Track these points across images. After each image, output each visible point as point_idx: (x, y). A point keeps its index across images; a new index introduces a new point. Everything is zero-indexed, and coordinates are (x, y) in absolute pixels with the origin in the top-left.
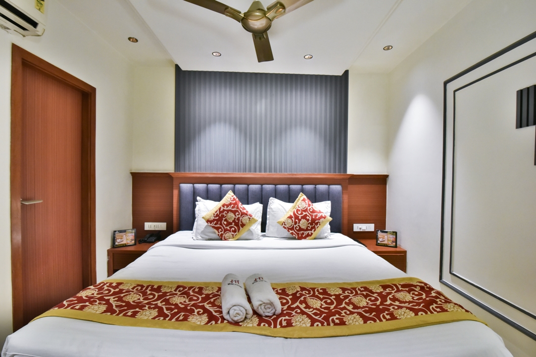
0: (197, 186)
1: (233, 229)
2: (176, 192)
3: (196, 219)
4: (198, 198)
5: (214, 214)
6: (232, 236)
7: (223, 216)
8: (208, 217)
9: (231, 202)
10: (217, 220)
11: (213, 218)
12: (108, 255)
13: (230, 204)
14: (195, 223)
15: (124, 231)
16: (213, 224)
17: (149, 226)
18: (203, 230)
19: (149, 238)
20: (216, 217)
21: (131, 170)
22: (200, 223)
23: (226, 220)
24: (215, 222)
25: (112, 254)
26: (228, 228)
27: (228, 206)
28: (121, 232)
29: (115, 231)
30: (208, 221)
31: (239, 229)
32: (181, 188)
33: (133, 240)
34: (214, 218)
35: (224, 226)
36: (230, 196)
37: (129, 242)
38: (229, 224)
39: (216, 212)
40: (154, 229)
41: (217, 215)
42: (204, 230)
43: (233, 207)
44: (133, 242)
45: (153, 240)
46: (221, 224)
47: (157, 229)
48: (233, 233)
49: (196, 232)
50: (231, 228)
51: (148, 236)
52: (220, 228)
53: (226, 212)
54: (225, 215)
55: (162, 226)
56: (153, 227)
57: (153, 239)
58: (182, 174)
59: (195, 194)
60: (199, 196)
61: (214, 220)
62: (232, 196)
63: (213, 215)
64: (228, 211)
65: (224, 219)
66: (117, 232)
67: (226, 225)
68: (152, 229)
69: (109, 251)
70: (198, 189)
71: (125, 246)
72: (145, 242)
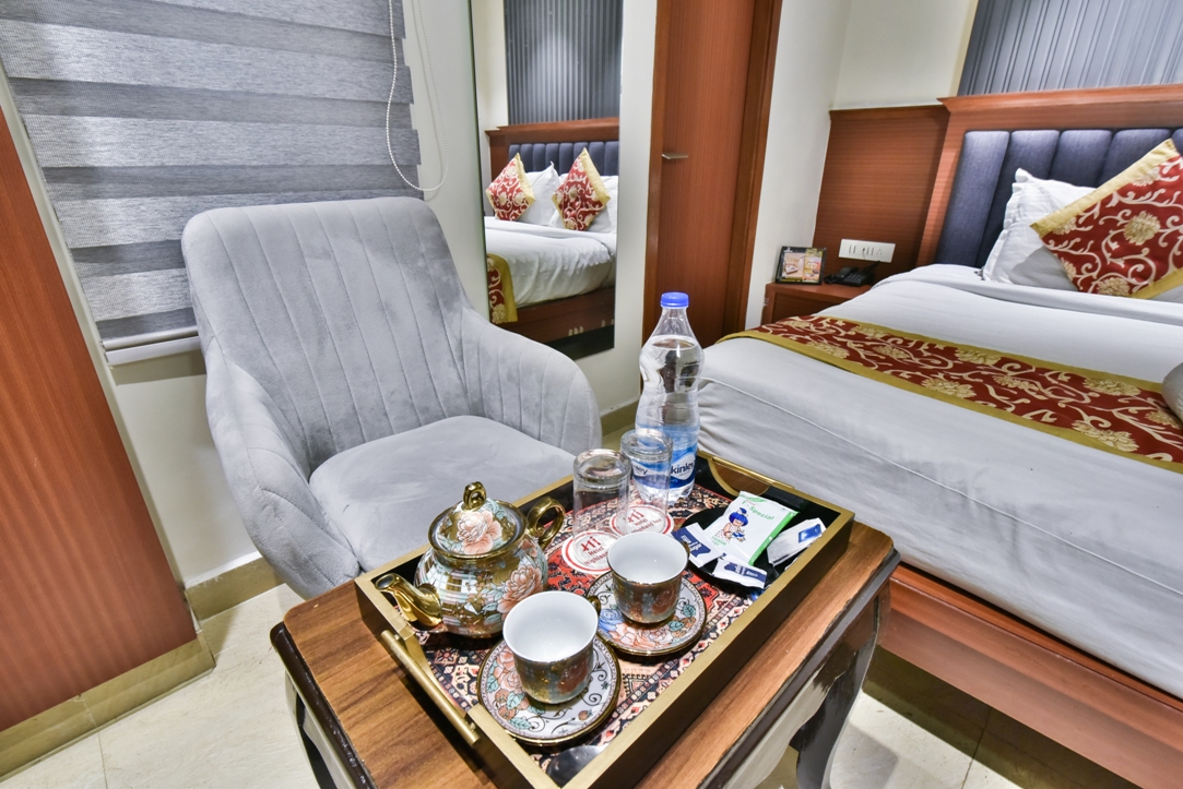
0: (1022, 136)
1: (1140, 267)
2: (948, 158)
3: (1004, 232)
4: (1020, 173)
5: (1079, 217)
6: (1127, 288)
7: (1112, 224)
8: (1051, 226)
9: (1159, 178)
10: (1086, 237)
11: (1069, 227)
12: (766, 295)
13: (1155, 186)
14: (999, 243)
15: (802, 250)
16: (1064, 247)
17: (850, 249)
18: (1021, 261)
19: (848, 274)
20: (1085, 224)
21: (831, 105)
22: (1018, 240)
23: (1119, 238)
24: (1078, 240)
25: (773, 295)
26: (1121, 263)
27: (1140, 192)
28: (795, 250)
29: (784, 248)
30: (1050, 237)
31: (1162, 271)
32: (969, 144)
33: (815, 272)
34: (1074, 228)
35: (1108, 255)
36: (1162, 160)
37: (808, 276)
38: (1128, 249)
39: (1087, 211)
40: (861, 258)
41: (1089, 221)
42: (1027, 261)
43: (1161, 198)
44: (817, 276)
45: (859, 281)
46: (1096, 249)
47: (868, 258)
48: (1133, 281)
49: (997, 265)
50: (1130, 263)
51: (846, 270)
52: (1091, 260)
53: (1128, 212)
54: (1122, 221)
55: (883, 251)
56: (859, 250)
57: (858, 279)
58: (981, 102)
59: (1009, 162)
60: (1024, 168)
61: (1073, 234)
62: (1171, 160)
63: (1074, 220)
64: (1136, 210)
65: (1112, 233)
66: (788, 250)
67: (1116, 255)
68: (858, 256)
69: (768, 287)
70: (1022, 146)
71: (800, 282)
72: (840, 282)
